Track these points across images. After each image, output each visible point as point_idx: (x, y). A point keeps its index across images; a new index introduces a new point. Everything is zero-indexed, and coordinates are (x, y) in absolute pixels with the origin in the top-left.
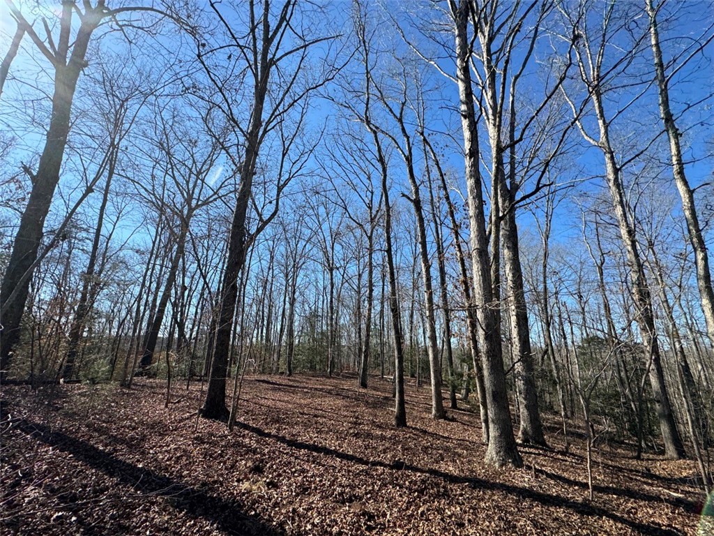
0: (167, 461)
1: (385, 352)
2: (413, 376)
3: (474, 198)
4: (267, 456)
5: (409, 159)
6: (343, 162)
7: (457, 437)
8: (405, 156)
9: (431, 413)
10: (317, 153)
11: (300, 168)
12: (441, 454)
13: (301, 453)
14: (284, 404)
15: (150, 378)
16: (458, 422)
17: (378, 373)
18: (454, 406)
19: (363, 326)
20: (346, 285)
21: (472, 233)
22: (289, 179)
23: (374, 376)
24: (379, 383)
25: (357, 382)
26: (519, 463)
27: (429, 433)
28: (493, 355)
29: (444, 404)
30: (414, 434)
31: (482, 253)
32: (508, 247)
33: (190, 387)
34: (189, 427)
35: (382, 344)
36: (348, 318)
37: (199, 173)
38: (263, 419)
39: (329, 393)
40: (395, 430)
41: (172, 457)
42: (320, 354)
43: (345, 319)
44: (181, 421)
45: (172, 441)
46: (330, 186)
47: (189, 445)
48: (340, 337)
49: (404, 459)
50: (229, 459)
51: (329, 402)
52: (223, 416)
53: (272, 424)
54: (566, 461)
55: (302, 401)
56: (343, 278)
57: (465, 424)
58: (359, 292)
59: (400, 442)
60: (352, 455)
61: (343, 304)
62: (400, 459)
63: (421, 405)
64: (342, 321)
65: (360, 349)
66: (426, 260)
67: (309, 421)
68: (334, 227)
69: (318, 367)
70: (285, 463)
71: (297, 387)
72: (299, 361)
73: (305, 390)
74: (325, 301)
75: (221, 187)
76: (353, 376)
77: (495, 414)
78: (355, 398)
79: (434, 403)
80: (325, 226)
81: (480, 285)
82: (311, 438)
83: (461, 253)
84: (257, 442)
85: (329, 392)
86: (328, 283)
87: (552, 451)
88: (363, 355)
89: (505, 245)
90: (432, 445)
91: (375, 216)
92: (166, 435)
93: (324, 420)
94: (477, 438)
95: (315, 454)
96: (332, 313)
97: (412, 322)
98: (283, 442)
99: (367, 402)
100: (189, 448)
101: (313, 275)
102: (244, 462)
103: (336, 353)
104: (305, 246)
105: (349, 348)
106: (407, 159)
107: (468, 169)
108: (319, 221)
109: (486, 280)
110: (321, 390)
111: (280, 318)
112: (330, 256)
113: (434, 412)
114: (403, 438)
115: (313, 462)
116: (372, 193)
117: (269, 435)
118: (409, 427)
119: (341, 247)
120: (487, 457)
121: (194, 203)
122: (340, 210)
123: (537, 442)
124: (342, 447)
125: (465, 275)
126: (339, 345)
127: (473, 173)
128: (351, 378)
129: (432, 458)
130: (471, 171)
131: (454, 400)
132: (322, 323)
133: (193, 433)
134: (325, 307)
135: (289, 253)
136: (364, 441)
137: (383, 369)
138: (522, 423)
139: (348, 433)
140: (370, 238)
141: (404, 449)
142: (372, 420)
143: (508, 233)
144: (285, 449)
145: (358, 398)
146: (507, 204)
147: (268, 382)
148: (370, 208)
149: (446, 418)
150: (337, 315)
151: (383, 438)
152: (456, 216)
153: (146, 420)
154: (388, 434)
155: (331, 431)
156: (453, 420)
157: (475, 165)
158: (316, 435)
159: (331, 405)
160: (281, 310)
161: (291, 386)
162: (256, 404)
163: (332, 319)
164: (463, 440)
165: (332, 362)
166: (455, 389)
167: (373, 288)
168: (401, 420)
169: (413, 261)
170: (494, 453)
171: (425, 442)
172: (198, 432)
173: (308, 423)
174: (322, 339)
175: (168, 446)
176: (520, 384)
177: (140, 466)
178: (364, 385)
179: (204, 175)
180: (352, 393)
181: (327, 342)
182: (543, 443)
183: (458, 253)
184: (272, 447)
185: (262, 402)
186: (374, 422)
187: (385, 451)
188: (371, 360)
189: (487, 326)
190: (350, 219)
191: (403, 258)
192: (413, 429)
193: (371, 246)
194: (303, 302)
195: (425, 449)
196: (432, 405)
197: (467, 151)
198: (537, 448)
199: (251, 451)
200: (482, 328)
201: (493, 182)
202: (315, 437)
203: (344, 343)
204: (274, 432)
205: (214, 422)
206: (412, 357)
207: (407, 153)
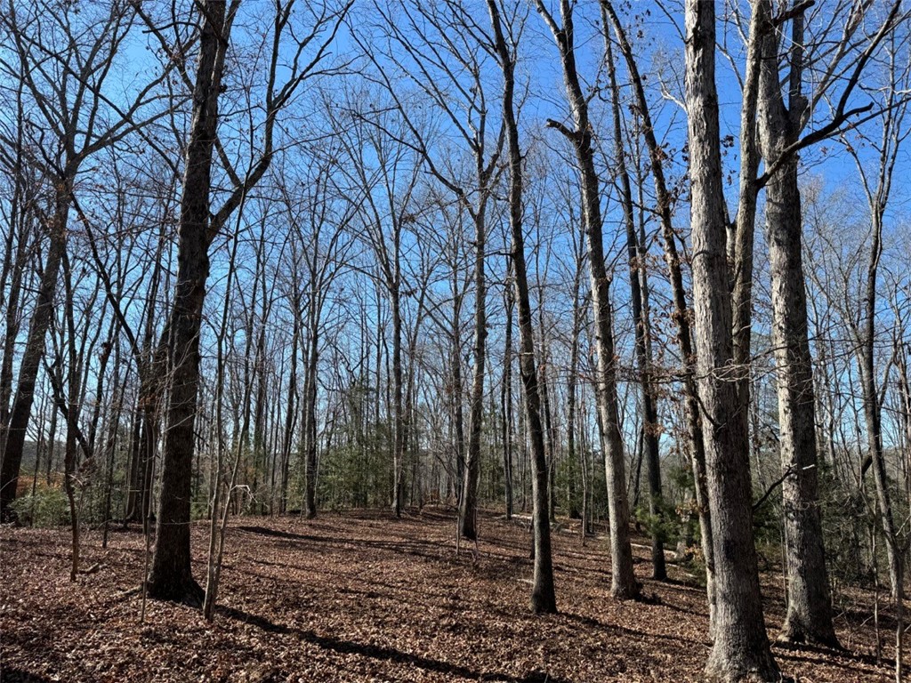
0: (101, 671)
1: (514, 463)
2: (575, 515)
3: (700, 140)
4: (285, 664)
5: (566, 38)
6: (415, 41)
7: (657, 632)
8: (557, 30)
9: (609, 588)
10: (355, 22)
11: (318, 58)
12: (620, 661)
13: (348, 660)
14: (305, 573)
15: (18, 525)
16: (664, 604)
17: (501, 508)
18: (661, 575)
19: (467, 410)
20: (428, 321)
21: (695, 217)
22: (293, 83)
23: (489, 515)
24: (501, 530)
25: (455, 528)
26: (772, 675)
27: (601, 625)
28: (729, 471)
29: (638, 570)
30: (571, 627)
31: (715, 260)
32: (779, 243)
33: (108, 543)
34: (128, 615)
35: (509, 448)
36: (434, 393)
37: (87, 71)
38: (268, 601)
39: (396, 550)
40: (534, 619)
41: (109, 665)
42: (375, 469)
43: (427, 395)
44: (109, 604)
45: (101, 638)
46: (386, 99)
47: (136, 646)
48: (418, 433)
49: (548, 669)
50: (214, 668)
51: (396, 568)
52: (189, 596)
53: (286, 611)
54: (871, 672)
55: (343, 568)
56: (421, 306)
57: (678, 610)
58: (455, 338)
59: (541, 640)
60: (447, 663)
61: (421, 363)
62: (539, 669)
63: (590, 574)
64: (420, 400)
65: (461, 459)
66: (600, 272)
67: (359, 605)
68: (399, 193)
69: (370, 498)
70: (319, 674)
71: (330, 540)
72: (330, 487)
73: (346, 546)
74: (384, 357)
75: (138, 104)
76: (447, 515)
77: (729, 584)
78: (450, 560)
79: (614, 569)
80: (379, 193)
81: (707, 329)
82: (365, 634)
83: (675, 256)
84: (263, 640)
85: (398, 549)
86: (388, 317)
87: (847, 654)
88: (467, 471)
89: (773, 236)
90: (604, 645)
91: (491, 168)
92: (88, 628)
93: (389, 602)
94: (698, 633)
95: (375, 661)
96: (399, 383)
97: (572, 401)
98: (311, 642)
99: (477, 567)
100: (137, 650)
101: (354, 300)
102: (243, 673)
103: (409, 467)
104: (336, 236)
105: (437, 456)
106: (561, 37)
107: (691, 75)
108: (364, 181)
109: (719, 319)
110: (380, 544)
111: (285, 395)
112: (392, 258)
113: (614, 585)
114: (548, 635)
115: (373, 675)
116: (483, 113)
117: (283, 629)
118: (560, 614)
119: (414, 238)
120: (710, 665)
121: (79, 140)
122: (410, 156)
123: (819, 639)
124: (427, 650)
125: (682, 304)
126: (416, 449)
127: (700, 84)
128: (442, 519)
129: (602, 666)
130: (696, 79)
131: (660, 562)
132: (378, 404)
133: (139, 624)
134: (383, 369)
135: (299, 253)
136: (469, 639)
137: (510, 500)
138: (792, 603)
139: (438, 624)
140: (479, 219)
141: (548, 652)
142: (487, 601)
143: (779, 211)
144: (317, 654)
145: (458, 561)
146: (780, 144)
147: (267, 532)
148: (480, 150)
149: (639, 598)
150: (410, 387)
151: (508, 633)
152: (666, 173)
153: (43, 604)
154: (519, 626)
155: (405, 622)
156: (655, 601)
157: (706, 67)
158: (375, 629)
159: (401, 574)
160: (287, 379)
161: (315, 538)
162: (247, 573)
163: (399, 395)
164: (669, 638)
165: (402, 488)
166: (662, 540)
167: (487, 329)
168: (545, 600)
169: (575, 267)
170: (724, 656)
171: (590, 640)
172: (146, 624)
173: (357, 607)
174: (378, 438)
175: (97, 647)
176: (792, 527)
177: (57, 678)
178: (469, 533)
179: (97, 75)
180: (445, 549)
181: (389, 445)
182: (833, 642)
183: (668, 255)
184: (290, 649)
185: (261, 569)
186: (490, 605)
187: (510, 657)
188: (484, 481)
189: (719, 412)
190: (434, 177)
191: (552, 258)
192: (569, 617)
193: (481, 236)
194: (335, 360)
195: (591, 653)
196: (611, 574)
197: (690, 34)
198: (818, 651)
199: (253, 655)
200: (709, 418)
201: (745, 102)
202: (373, 633)
203: (425, 445)
204: (291, 624)
205: (174, 606)
206: (572, 473)
207: (561, 24)
